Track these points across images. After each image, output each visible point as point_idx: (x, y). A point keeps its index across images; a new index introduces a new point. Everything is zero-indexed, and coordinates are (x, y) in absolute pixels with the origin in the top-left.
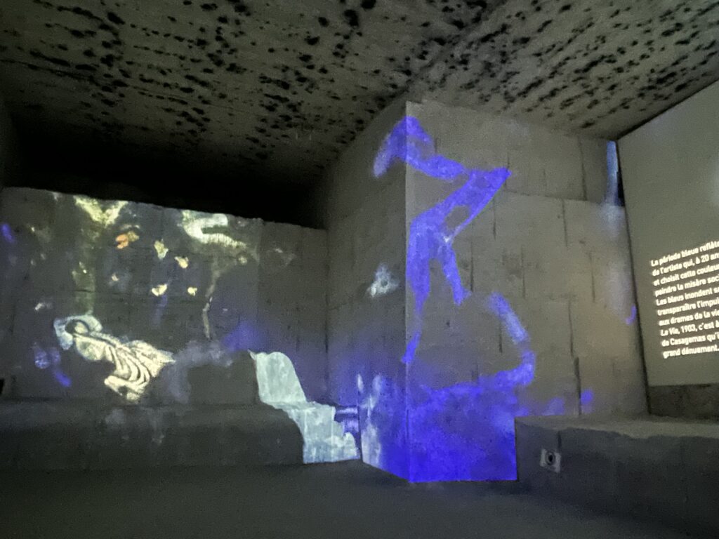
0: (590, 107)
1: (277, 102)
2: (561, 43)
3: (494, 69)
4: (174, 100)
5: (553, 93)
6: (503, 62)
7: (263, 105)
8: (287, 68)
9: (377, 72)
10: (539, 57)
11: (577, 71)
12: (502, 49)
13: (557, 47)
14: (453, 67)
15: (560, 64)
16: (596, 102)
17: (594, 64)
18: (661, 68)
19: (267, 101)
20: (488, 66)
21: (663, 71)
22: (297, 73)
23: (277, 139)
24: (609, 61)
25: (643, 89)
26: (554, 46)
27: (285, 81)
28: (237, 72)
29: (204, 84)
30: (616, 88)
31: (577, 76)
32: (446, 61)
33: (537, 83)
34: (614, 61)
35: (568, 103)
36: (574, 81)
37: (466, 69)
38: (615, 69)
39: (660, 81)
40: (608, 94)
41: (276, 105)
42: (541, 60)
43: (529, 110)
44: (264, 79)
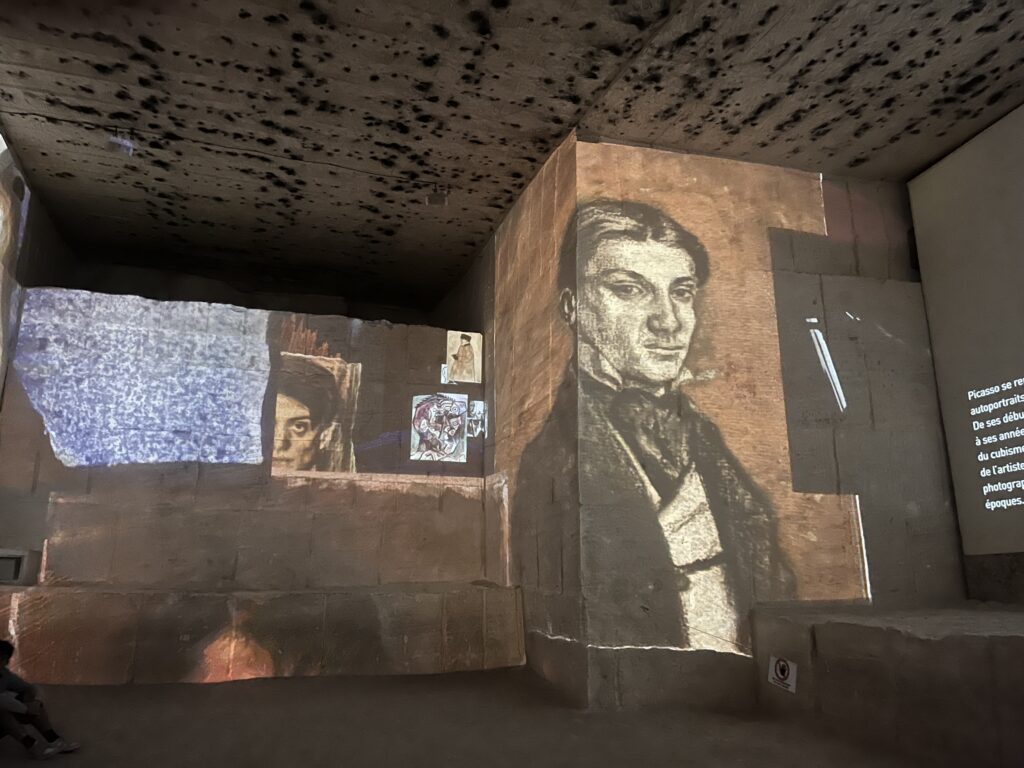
0: (857, 134)
1: (394, 152)
2: (799, 39)
3: (702, 87)
4: (251, 156)
5: (796, 117)
6: (713, 74)
7: (375, 158)
8: (400, 102)
9: (529, 100)
10: (767, 64)
11: (829, 82)
12: (709, 56)
13: (793, 48)
14: (638, 87)
15: (801, 73)
16: (866, 127)
17: (853, 68)
18: (961, 69)
19: (380, 153)
20: (691, 82)
21: (963, 75)
22: (416, 109)
23: (404, 205)
24: (877, 63)
25: (936, 102)
26: (787, 45)
27: (401, 121)
28: (333, 112)
29: (288, 132)
30: (894, 103)
31: (830, 88)
32: (628, 79)
33: (770, 104)
34: (886, 63)
35: (822, 130)
36: (827, 96)
37: (658, 89)
38: (887, 76)
39: (962, 89)
40: (884, 113)
41: (394, 157)
42: (772, 68)
43: (764, 145)
44: (372, 121)
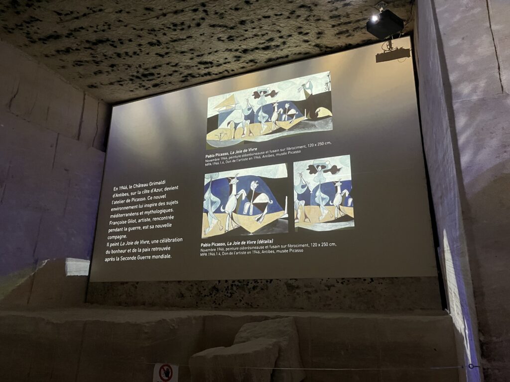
0: (95, 73)
2: (78, 13)
3: (20, 8)
5: (68, 51)
6: (28, 5)
10: (59, 16)
11: (88, 41)
13: (74, 15)
15: (76, 30)
16: (100, 72)
17: (101, 41)
18: (146, 66)
21: (146, 69)
24: (112, 45)
25: (133, 76)
26: (72, 12)
30: (115, 67)
31: (87, 45)
33: (56, 37)
34: (116, 47)
38: (115, 53)
39: (145, 75)
43: (47, 56)
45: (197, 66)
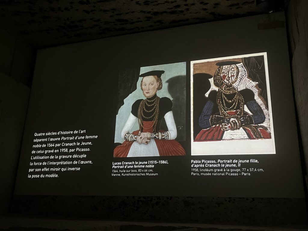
0: (29, 23)
16: (34, 22)
21: (72, 22)
25: (60, 27)
30: (47, 19)
34: (51, 3)
36: (26, 2)
39: (70, 27)
40: (42, 20)
45: (114, 22)
